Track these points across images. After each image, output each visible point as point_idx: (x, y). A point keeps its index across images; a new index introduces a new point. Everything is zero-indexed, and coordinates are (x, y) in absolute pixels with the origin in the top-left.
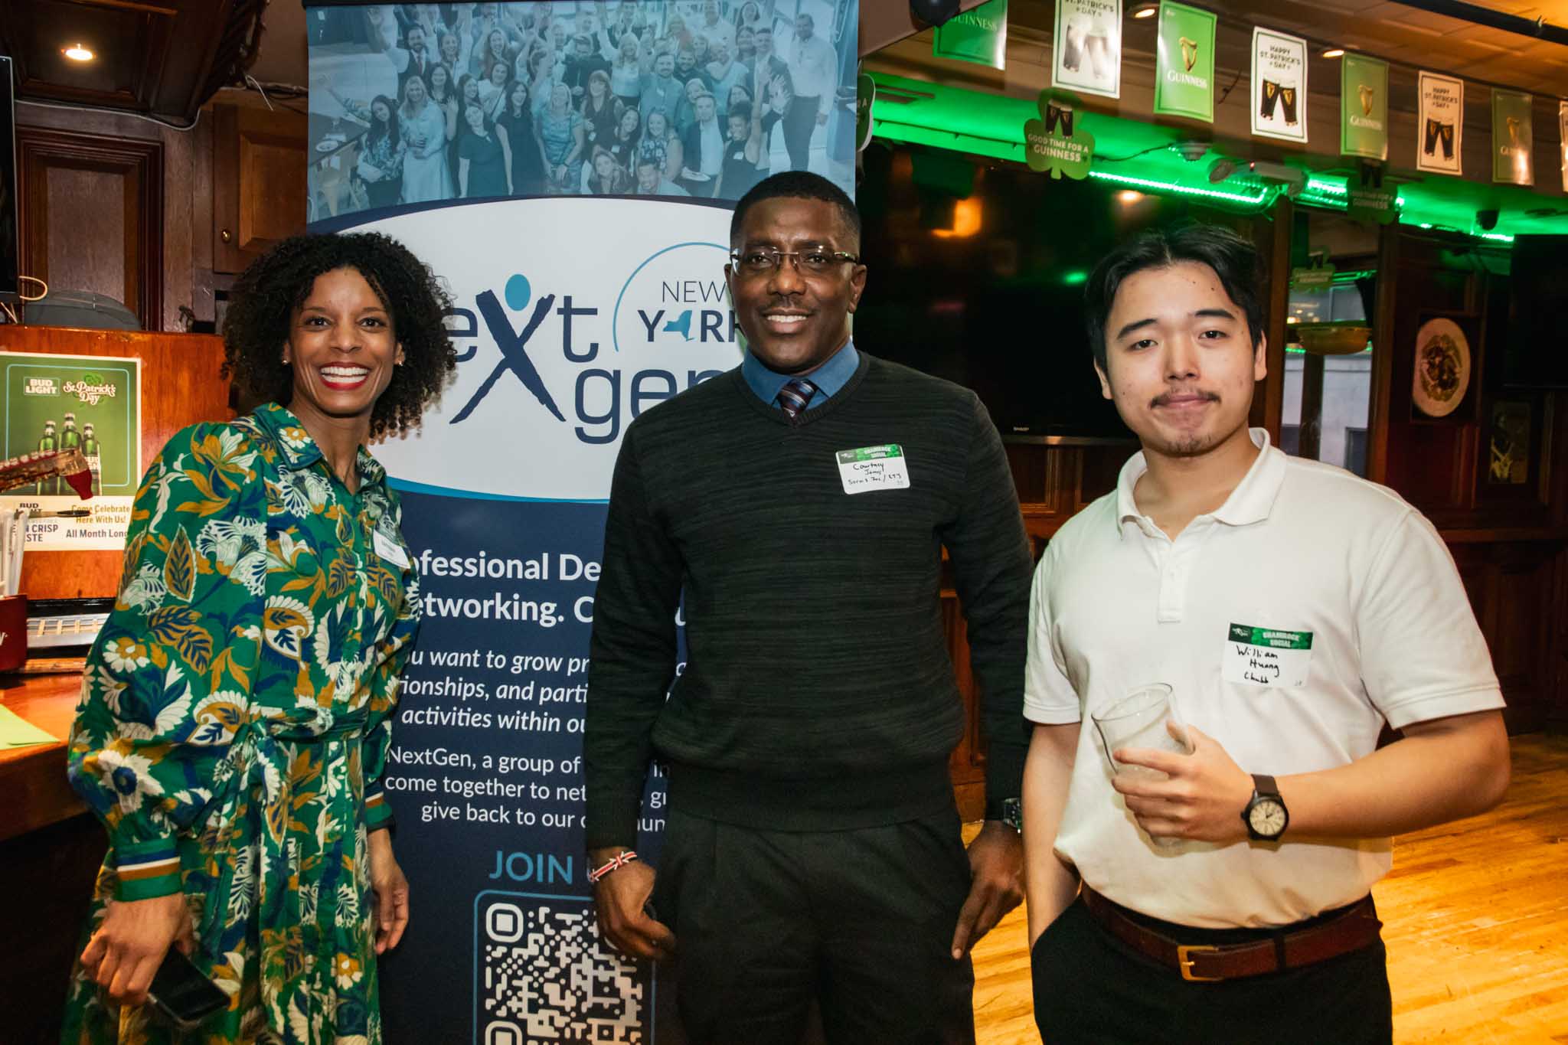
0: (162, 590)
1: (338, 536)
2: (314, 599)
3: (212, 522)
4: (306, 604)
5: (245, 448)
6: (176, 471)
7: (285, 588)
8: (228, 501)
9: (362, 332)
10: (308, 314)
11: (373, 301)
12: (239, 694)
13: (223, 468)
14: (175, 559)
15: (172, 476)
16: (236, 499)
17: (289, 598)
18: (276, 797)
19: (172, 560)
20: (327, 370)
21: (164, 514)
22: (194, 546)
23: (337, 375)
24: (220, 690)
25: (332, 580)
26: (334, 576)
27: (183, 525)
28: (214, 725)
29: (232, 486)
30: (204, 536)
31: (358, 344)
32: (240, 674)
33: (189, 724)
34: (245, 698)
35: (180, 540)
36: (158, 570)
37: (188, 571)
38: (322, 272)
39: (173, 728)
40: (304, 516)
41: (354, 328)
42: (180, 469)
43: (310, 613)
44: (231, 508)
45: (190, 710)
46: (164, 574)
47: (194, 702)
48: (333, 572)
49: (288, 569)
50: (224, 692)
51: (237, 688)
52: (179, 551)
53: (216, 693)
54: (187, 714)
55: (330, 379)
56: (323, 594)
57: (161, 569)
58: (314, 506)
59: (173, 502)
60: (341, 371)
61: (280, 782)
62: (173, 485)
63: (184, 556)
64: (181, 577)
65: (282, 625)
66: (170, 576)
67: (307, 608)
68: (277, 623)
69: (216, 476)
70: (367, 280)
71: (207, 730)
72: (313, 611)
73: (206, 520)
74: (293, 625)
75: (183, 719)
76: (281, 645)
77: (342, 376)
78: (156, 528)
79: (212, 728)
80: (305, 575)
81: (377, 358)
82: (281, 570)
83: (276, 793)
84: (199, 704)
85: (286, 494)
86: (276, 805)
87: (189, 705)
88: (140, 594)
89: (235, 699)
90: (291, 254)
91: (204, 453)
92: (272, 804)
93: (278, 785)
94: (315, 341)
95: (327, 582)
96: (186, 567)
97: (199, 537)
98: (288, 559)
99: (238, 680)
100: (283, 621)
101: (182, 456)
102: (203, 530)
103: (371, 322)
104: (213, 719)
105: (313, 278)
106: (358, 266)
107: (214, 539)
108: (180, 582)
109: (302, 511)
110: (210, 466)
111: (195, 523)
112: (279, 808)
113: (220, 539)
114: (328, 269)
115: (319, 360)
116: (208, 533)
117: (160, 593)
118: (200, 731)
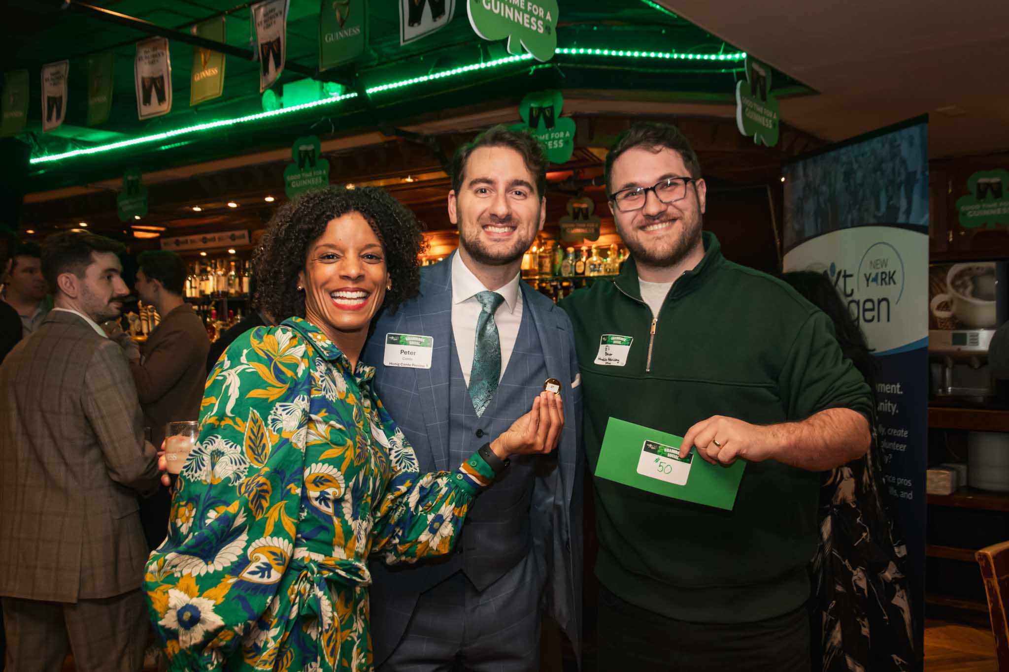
0: (245, 463)
1: (354, 418)
2: (344, 466)
3: (278, 405)
4: (339, 470)
5: (295, 342)
6: (243, 364)
7: (323, 457)
8: (288, 386)
9: (365, 264)
10: (323, 250)
11: (372, 239)
12: (286, 541)
13: (281, 360)
14: (253, 437)
15: (240, 368)
16: (293, 385)
17: (326, 465)
18: (329, 625)
19: (250, 438)
20: (338, 294)
21: (237, 400)
22: (267, 425)
23: (345, 298)
24: (272, 536)
25: (358, 451)
26: (359, 447)
27: (254, 407)
28: (264, 564)
29: (289, 373)
30: (273, 417)
31: (363, 272)
32: (289, 525)
33: (243, 562)
34: (291, 545)
35: (255, 421)
36: (239, 447)
37: (264, 446)
38: (333, 217)
39: (230, 564)
40: (334, 401)
41: (359, 260)
42: (246, 362)
43: (342, 477)
44: (290, 392)
45: (245, 549)
46: (244, 450)
47: (249, 543)
48: (358, 445)
49: (324, 441)
50: (275, 538)
51: (286, 536)
52: (255, 431)
53: (269, 538)
54: (242, 552)
55: (338, 301)
56: (352, 462)
57: (242, 446)
58: (339, 392)
59: (243, 390)
60: (348, 294)
61: (332, 612)
62: (241, 375)
63: (260, 435)
64: (260, 451)
65: (322, 488)
66: (251, 451)
67: (340, 473)
68: (318, 486)
69: (276, 367)
70: (369, 223)
71: (258, 567)
72: (344, 475)
73: (273, 403)
74: (329, 487)
75: (238, 557)
76: (320, 503)
77: (349, 299)
78: (232, 411)
79: (263, 566)
80: (338, 444)
81: (375, 283)
82: (320, 442)
83: (330, 622)
84: (253, 544)
85: (322, 381)
86: (330, 632)
87: (244, 544)
88: (227, 468)
89: (282, 544)
90: (311, 205)
91: (265, 349)
92: (327, 631)
93: (330, 614)
94: (327, 271)
95: (355, 453)
96: (262, 444)
97: (270, 418)
98: (324, 434)
99: (287, 528)
100: (322, 484)
101: (245, 351)
102: (272, 412)
103: (370, 257)
104: (264, 559)
105: (326, 223)
106: (361, 212)
107: (280, 418)
108: (259, 455)
109: (332, 396)
110: (270, 359)
111: (265, 407)
112: (332, 635)
113: (284, 416)
114: (339, 216)
115: (332, 286)
116: (275, 414)
117: (243, 466)
118: (252, 567)
